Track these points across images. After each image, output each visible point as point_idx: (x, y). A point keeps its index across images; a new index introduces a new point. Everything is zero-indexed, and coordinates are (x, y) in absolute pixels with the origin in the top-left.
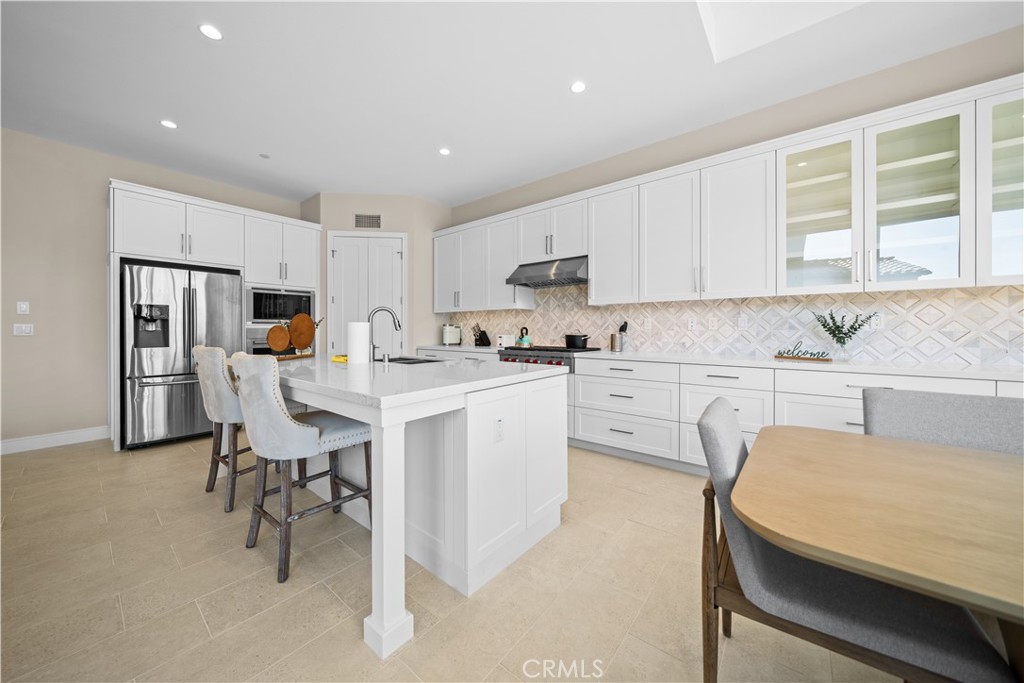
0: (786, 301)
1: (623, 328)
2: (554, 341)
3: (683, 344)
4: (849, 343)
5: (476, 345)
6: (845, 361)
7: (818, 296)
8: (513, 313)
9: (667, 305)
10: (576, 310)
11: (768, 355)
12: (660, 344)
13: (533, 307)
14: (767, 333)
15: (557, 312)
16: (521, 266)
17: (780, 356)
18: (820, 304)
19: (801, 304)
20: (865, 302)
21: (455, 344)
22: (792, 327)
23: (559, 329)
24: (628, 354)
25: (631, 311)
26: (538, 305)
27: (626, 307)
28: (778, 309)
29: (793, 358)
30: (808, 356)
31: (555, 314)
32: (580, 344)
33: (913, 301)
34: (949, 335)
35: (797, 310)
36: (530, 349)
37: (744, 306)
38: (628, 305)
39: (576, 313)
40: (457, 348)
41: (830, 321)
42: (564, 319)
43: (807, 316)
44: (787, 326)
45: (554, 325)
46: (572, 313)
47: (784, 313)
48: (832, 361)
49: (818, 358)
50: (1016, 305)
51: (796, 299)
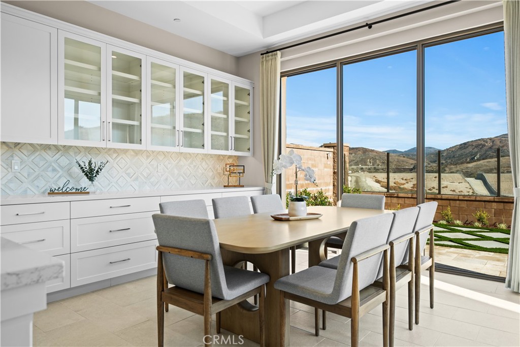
0: (50, 149)
6: (94, 193)
7: (71, 147)
11: (37, 193)
14: (36, 174)
17: (52, 193)
18: (72, 153)
19: (60, 152)
20: (96, 154)
22: (54, 170)
28: (44, 153)
29: (63, 193)
30: (74, 191)
33: (115, 155)
35: (57, 156)
37: (16, 150)
43: (66, 161)
44: (50, 169)
47: (48, 158)
48: (88, 193)
49: (81, 192)
50: (149, 160)
51: (57, 148)
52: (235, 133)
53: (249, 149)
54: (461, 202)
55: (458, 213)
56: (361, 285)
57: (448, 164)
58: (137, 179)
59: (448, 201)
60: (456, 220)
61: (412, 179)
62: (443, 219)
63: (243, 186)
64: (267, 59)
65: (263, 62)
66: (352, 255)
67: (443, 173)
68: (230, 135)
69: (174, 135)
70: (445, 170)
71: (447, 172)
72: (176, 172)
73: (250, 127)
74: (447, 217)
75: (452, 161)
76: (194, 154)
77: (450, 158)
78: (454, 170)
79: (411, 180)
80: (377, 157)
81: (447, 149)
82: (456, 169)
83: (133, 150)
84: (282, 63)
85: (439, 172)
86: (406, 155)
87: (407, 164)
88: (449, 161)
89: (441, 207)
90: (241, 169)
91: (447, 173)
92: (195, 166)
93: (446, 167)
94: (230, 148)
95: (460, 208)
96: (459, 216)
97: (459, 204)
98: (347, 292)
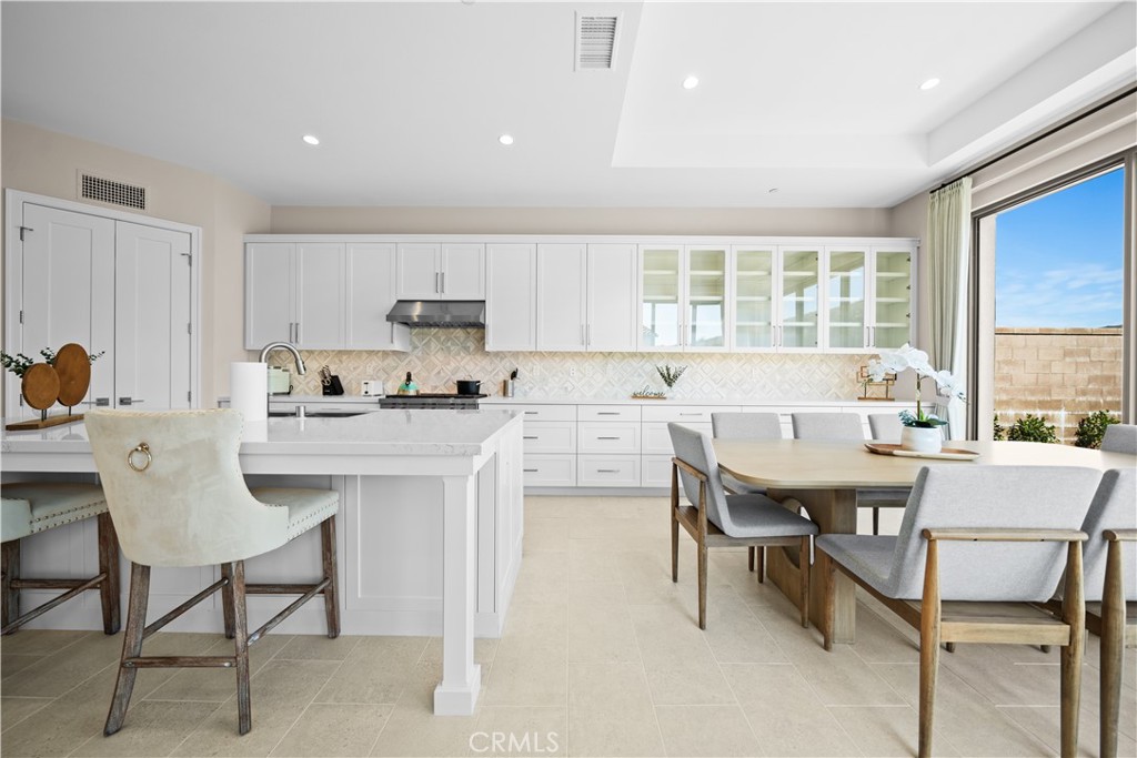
0: (636, 356)
1: (514, 375)
2: (436, 387)
3: (566, 388)
4: (674, 385)
5: (325, 394)
6: (672, 398)
8: (380, 354)
9: (553, 354)
10: (462, 354)
12: (547, 388)
13: (409, 349)
14: (625, 379)
15: (440, 356)
16: (399, 301)
17: (635, 396)
18: (655, 358)
19: (646, 359)
21: (283, 394)
22: (640, 375)
23: (442, 374)
24: (518, 398)
25: (521, 358)
26: (415, 348)
27: (516, 354)
28: (631, 360)
29: (643, 397)
30: (653, 395)
31: (437, 358)
32: (473, 389)
33: (699, 360)
34: (714, 380)
35: (642, 362)
36: (417, 396)
37: (610, 358)
38: (518, 352)
39: (463, 358)
40: (285, 398)
41: (665, 372)
42: (449, 364)
43: (649, 367)
44: (637, 374)
45: (436, 371)
46: (459, 358)
47: (634, 364)
48: (665, 398)
49: (659, 396)
50: (740, 364)
51: (642, 355)
52: (877, 321)
58: (723, 386)
63: (893, 400)
64: (942, 195)
65: (933, 203)
66: (923, 522)
68: (866, 324)
69: (769, 332)
72: (778, 377)
73: (911, 309)
76: (806, 355)
83: (721, 354)
84: (974, 196)
92: (808, 371)
94: (866, 343)
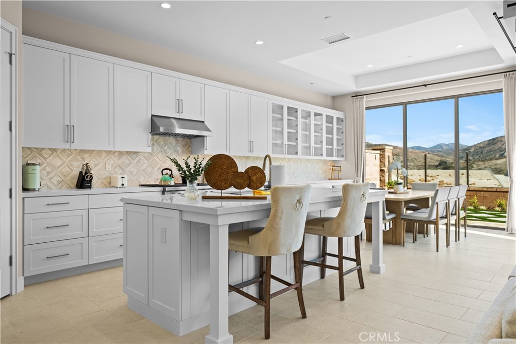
16: (154, 116)
52: (337, 146)
53: (343, 156)
54: (485, 193)
55: (482, 200)
56: (440, 215)
57: (475, 161)
59: (475, 192)
60: (481, 205)
61: (438, 175)
62: (471, 205)
63: (340, 179)
64: (356, 100)
65: (353, 101)
66: (436, 201)
67: (470, 169)
68: (334, 148)
70: (473, 167)
71: (475, 168)
73: (344, 142)
74: (474, 204)
75: (480, 157)
77: (477, 154)
78: (482, 166)
79: (437, 177)
80: (400, 154)
81: (475, 145)
82: (484, 166)
84: (367, 102)
85: (467, 169)
86: (431, 151)
87: (432, 161)
88: (476, 157)
89: (469, 197)
90: (339, 169)
91: (474, 170)
93: (474, 163)
95: (485, 197)
96: (484, 204)
97: (484, 194)
98: (434, 217)
